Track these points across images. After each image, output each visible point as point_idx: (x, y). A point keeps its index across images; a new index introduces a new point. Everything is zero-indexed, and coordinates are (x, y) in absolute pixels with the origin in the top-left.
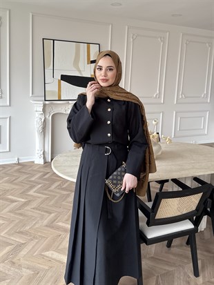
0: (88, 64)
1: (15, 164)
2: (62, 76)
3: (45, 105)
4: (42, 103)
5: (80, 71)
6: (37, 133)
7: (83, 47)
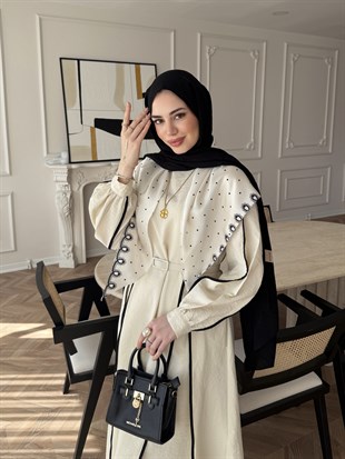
0: (139, 98)
1: (27, 271)
2: (96, 120)
3: (70, 171)
4: (65, 167)
6: (59, 218)
7: (129, 70)
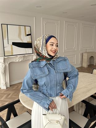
0: (25, 36)
2: (13, 43)
4: (3, 58)
5: (22, 40)
7: (23, 28)
